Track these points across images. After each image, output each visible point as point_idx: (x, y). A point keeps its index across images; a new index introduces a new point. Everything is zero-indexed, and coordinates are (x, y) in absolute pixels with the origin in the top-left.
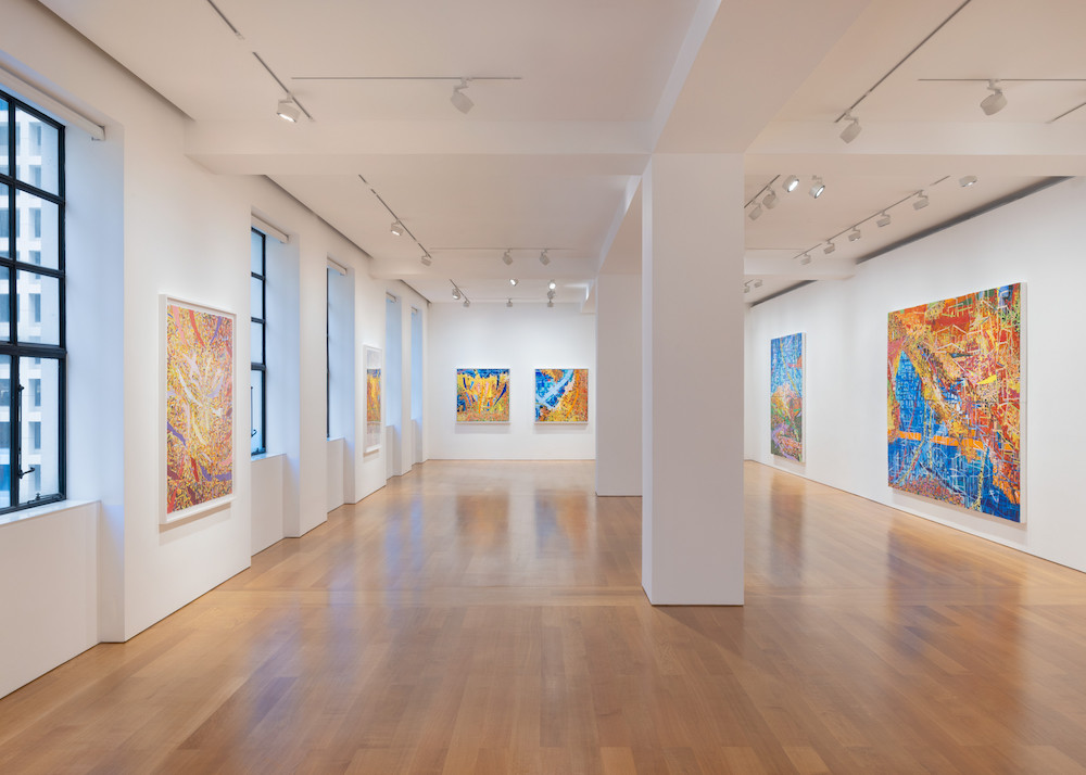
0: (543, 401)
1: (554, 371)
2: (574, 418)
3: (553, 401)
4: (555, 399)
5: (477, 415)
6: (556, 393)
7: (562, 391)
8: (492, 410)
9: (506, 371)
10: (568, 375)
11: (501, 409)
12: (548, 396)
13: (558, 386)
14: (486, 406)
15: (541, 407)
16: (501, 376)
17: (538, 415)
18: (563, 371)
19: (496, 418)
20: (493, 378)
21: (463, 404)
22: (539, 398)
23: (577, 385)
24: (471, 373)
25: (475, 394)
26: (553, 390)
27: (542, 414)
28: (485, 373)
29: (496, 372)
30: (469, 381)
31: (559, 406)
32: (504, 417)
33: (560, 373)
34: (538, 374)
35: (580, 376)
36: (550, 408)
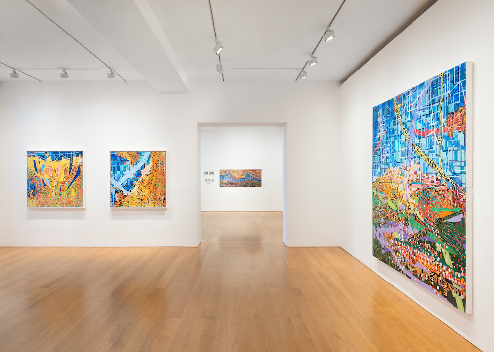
0: (118, 185)
1: (130, 153)
2: (151, 203)
3: (130, 186)
4: (132, 183)
5: (49, 200)
6: (131, 176)
7: (139, 174)
8: (64, 194)
9: (80, 154)
10: (145, 158)
11: (74, 194)
12: (123, 180)
13: (135, 169)
14: (58, 191)
15: (116, 192)
16: (74, 158)
17: (113, 200)
18: (140, 153)
19: (69, 203)
20: (65, 161)
21: (34, 189)
22: (114, 182)
23: (155, 168)
24: (42, 156)
25: (47, 178)
26: (129, 174)
27: (118, 200)
28: (57, 156)
29: (68, 155)
30: (41, 163)
31: (135, 190)
32: (79, 200)
33: (136, 156)
34: (113, 156)
35: (158, 160)
36: (125, 192)
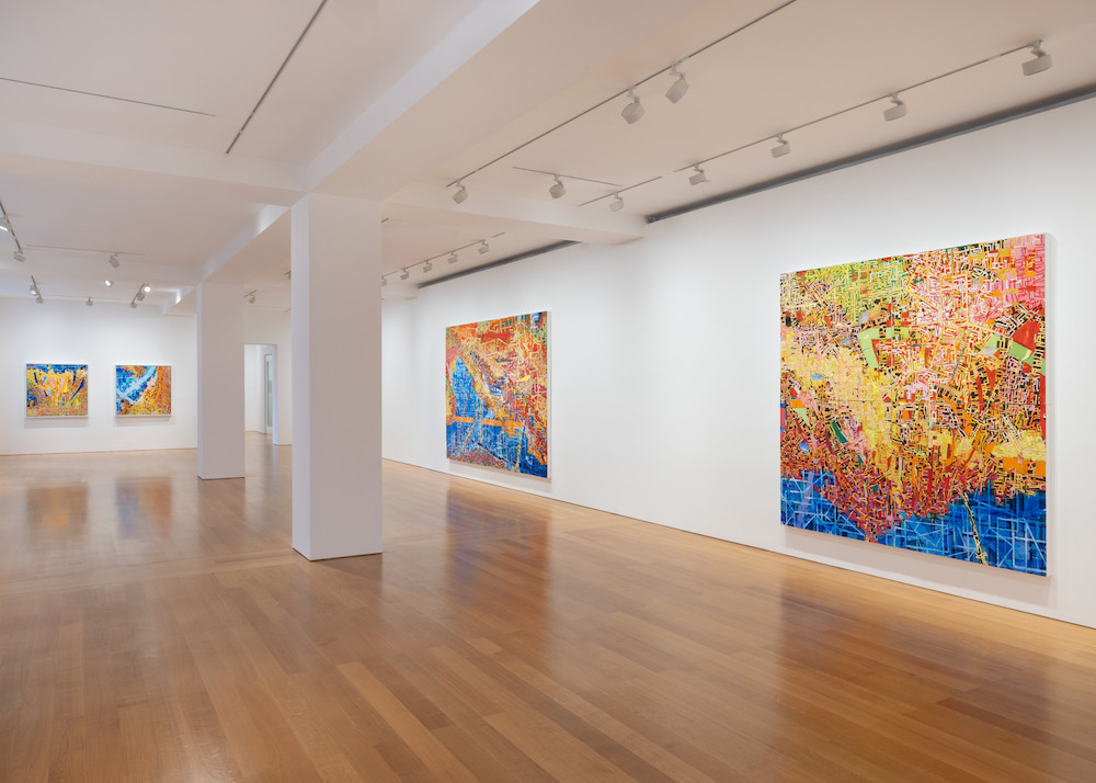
0: (124, 396)
1: (135, 367)
2: (156, 411)
3: (136, 396)
4: (138, 393)
5: (51, 409)
6: (137, 388)
7: (145, 386)
8: (68, 404)
9: (84, 367)
10: (151, 371)
11: (78, 403)
12: (129, 391)
13: (140, 382)
14: (61, 401)
15: (122, 401)
16: (78, 371)
17: (119, 409)
18: (146, 368)
19: (73, 412)
20: (69, 374)
21: (33, 399)
22: (120, 393)
23: (160, 381)
24: (44, 368)
25: (49, 390)
26: (135, 385)
27: (124, 408)
28: (59, 369)
29: (72, 368)
30: (42, 375)
31: (141, 400)
32: (83, 410)
33: (142, 370)
34: (119, 370)
35: (164, 374)
36: (131, 402)
